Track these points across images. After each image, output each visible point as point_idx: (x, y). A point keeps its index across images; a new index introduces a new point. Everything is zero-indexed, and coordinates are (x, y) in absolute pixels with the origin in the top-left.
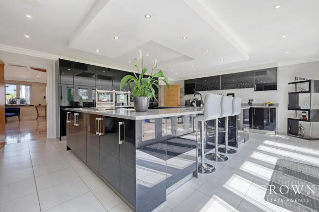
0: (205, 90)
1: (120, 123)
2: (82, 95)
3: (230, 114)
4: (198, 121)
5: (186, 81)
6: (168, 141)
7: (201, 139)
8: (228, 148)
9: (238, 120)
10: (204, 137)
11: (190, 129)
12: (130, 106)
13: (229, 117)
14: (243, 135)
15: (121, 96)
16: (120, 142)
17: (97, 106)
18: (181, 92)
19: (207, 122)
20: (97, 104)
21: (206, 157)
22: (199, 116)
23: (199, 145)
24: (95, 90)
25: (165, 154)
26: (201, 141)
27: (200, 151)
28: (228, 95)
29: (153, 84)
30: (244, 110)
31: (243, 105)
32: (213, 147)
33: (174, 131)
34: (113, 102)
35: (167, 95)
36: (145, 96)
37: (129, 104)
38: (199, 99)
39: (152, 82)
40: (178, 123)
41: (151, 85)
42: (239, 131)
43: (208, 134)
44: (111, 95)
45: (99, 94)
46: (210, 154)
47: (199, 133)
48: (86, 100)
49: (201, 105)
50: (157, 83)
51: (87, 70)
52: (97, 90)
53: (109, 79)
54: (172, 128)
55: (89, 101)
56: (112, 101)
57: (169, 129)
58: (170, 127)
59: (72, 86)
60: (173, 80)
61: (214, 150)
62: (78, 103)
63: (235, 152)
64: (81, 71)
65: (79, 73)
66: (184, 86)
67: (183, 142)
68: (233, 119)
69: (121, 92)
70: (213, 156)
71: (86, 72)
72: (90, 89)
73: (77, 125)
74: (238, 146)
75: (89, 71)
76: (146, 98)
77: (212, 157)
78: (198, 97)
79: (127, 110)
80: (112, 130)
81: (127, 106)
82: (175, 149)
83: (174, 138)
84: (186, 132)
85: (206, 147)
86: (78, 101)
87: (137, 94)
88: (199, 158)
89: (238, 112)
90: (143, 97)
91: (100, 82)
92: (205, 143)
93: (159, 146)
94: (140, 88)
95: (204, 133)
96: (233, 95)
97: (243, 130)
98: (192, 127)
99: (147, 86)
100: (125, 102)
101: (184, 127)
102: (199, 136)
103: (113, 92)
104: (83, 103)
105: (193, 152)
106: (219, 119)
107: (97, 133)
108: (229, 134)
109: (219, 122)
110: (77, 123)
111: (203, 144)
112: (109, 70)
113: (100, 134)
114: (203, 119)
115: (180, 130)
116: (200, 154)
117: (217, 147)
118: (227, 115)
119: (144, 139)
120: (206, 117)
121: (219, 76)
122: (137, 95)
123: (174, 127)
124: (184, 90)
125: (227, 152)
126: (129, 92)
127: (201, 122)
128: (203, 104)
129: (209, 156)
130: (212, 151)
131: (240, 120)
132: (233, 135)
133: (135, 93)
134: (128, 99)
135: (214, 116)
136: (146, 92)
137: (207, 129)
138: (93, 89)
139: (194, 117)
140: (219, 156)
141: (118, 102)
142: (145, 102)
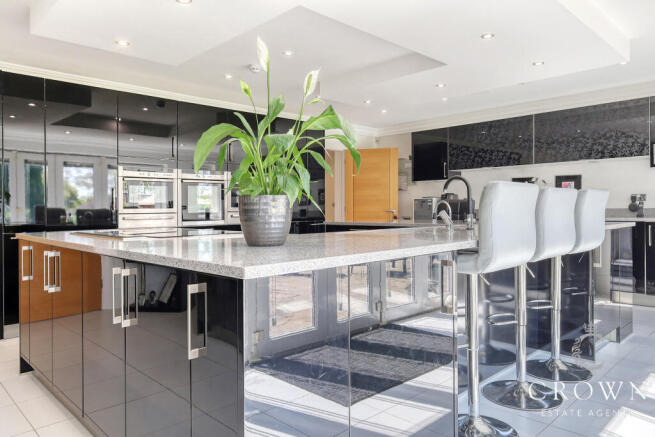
0: (480, 165)
1: (192, 289)
2: (78, 184)
3: (567, 249)
4: (460, 276)
5: (416, 136)
6: (356, 338)
7: (469, 335)
8: (561, 361)
9: (596, 265)
10: (478, 323)
11: (431, 295)
12: (229, 221)
13: (564, 258)
14: (611, 314)
15: (200, 187)
16: (193, 354)
17: (122, 223)
18: (400, 173)
19: (488, 276)
20: (120, 217)
21: (487, 393)
22: (461, 258)
23: (463, 352)
24: (117, 169)
25: (346, 384)
26: (469, 341)
27: (465, 371)
28: (560, 181)
29: (303, 151)
30: (614, 232)
31: (611, 214)
32: (509, 358)
33: (377, 303)
34: (174, 209)
35: (354, 186)
36: (280, 193)
37: (228, 216)
38: (462, 196)
39: (300, 145)
40: (392, 274)
41: (297, 157)
42: (598, 302)
43: (494, 315)
44: (170, 185)
45: (129, 182)
46: (499, 384)
47: (463, 311)
48: (89, 200)
49: (470, 219)
50: (320, 150)
51: (89, 104)
52: (122, 172)
53: (162, 132)
54: (371, 292)
55: (98, 206)
56: (170, 205)
57: (359, 296)
58: (365, 291)
59: (41, 158)
60: (375, 133)
61: (513, 367)
62: (63, 212)
63: (585, 375)
64: (69, 111)
65: (61, 118)
66: (410, 153)
67: (408, 341)
68: (578, 265)
69: (201, 175)
70: (511, 392)
71: (88, 110)
72: (102, 165)
73: (52, 290)
74: (597, 355)
75: (94, 109)
76: (281, 199)
77: (507, 395)
78: (457, 189)
79: (221, 237)
80: (170, 300)
81: (221, 223)
82: (381, 365)
83: (377, 327)
84: (417, 307)
85: (484, 360)
86: (61, 205)
87: (251, 187)
88: (463, 397)
89: (595, 239)
90: (270, 197)
91: (133, 144)
92: (482, 346)
93: (327, 357)
94: (261, 165)
95: (478, 309)
96: (576, 180)
97: (611, 298)
98: (438, 289)
99: (284, 161)
100: (215, 210)
101: (409, 289)
102: (461, 323)
103: (174, 175)
104: (79, 213)
105: (442, 378)
106: (530, 265)
107: (116, 320)
108: (563, 312)
109: (528, 275)
110: (53, 283)
111: (476, 348)
112: (162, 103)
113: (126, 323)
114: (477, 269)
115: (398, 301)
116: (466, 384)
117: (523, 358)
118: (557, 250)
119: (275, 334)
120: (487, 262)
121: (528, 119)
122: (252, 190)
123: (376, 292)
124: (409, 165)
125: (557, 377)
126: (227, 176)
127: (468, 277)
128: (475, 215)
129: (498, 389)
130: (506, 373)
131: (602, 265)
132: (577, 314)
133: (246, 181)
134: (223, 198)
135: (514, 256)
136: (280, 180)
137: (488, 297)
138: (110, 167)
139: (445, 263)
140: (531, 392)
141: (191, 209)
142: (277, 211)
